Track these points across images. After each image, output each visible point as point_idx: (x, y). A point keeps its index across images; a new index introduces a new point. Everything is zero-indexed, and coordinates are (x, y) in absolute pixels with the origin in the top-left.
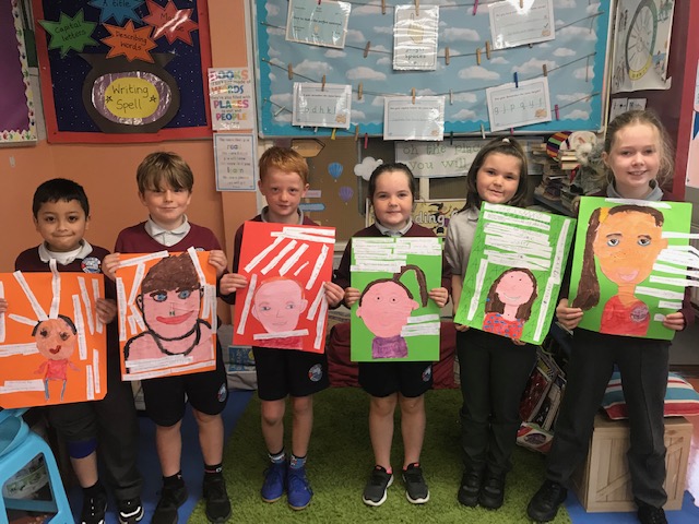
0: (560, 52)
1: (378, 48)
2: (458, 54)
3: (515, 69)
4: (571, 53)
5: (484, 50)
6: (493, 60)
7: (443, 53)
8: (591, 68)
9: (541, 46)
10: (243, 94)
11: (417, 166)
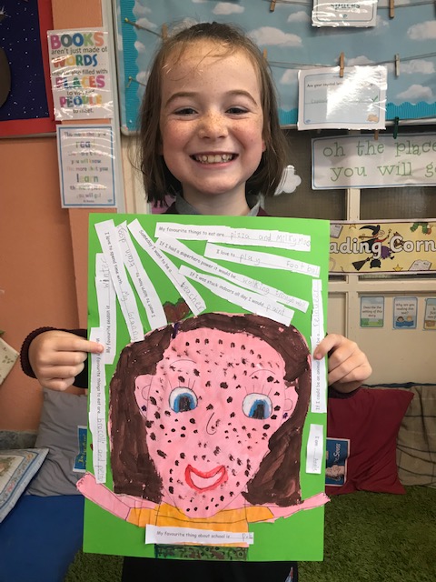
7: (384, 2)
10: (97, 68)
11: (342, 172)
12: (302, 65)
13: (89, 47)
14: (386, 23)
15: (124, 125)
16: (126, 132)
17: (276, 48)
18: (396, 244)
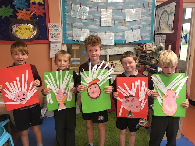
0: (143, 23)
1: (97, 20)
2: (117, 22)
3: (132, 27)
4: (145, 23)
5: (124, 21)
6: (126, 24)
7: (113, 22)
8: (150, 27)
9: (138, 21)
10: (59, 31)
11: (106, 52)
12: (99, 32)
13: (57, 27)
14: (114, 26)
15: (63, 42)
16: (64, 43)
17: (94, 29)
18: (116, 65)
